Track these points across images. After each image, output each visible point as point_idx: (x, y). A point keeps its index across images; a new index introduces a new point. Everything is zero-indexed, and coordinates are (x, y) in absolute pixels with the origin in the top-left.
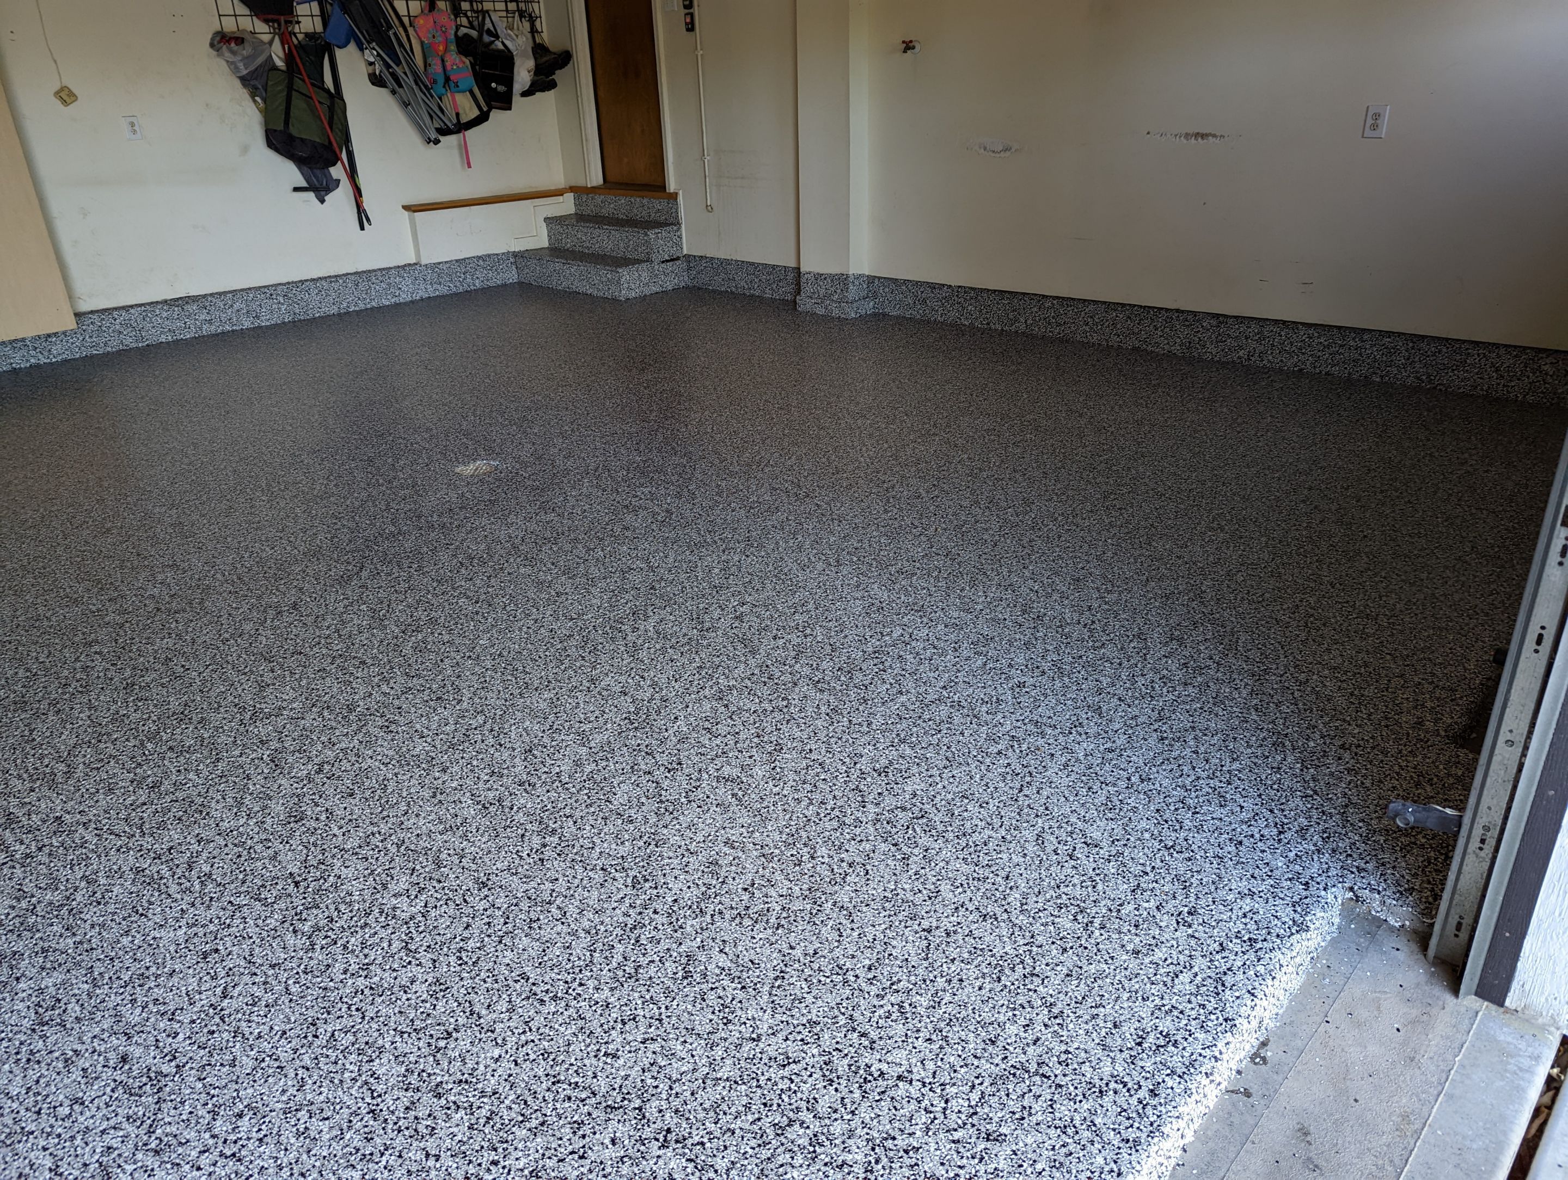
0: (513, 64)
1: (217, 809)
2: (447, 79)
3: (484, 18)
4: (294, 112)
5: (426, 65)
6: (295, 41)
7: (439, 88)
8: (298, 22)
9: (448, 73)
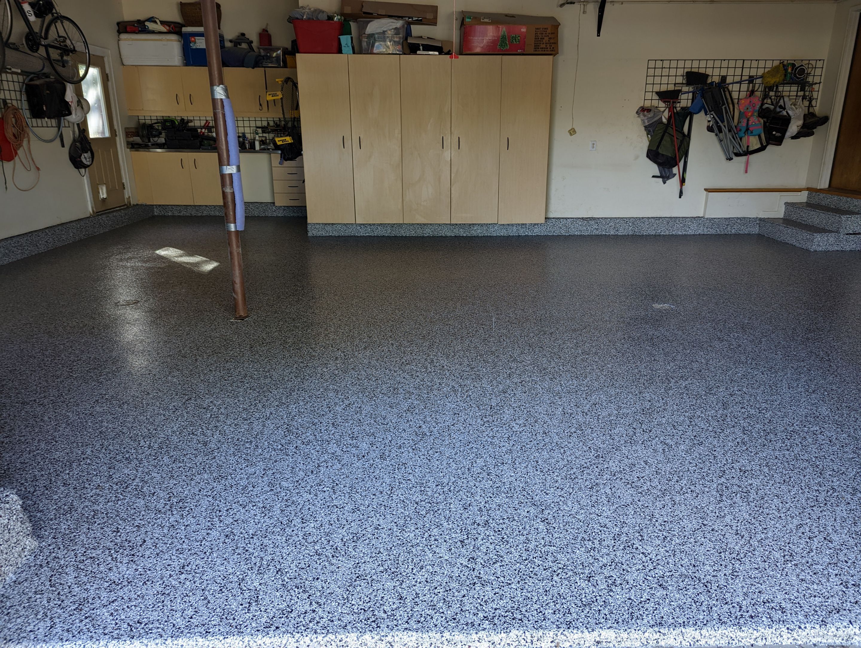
0: (790, 122)
1: (484, 381)
2: (747, 129)
3: (780, 99)
4: (664, 142)
5: (739, 122)
6: (675, 111)
7: (741, 134)
8: (680, 102)
9: (749, 126)
